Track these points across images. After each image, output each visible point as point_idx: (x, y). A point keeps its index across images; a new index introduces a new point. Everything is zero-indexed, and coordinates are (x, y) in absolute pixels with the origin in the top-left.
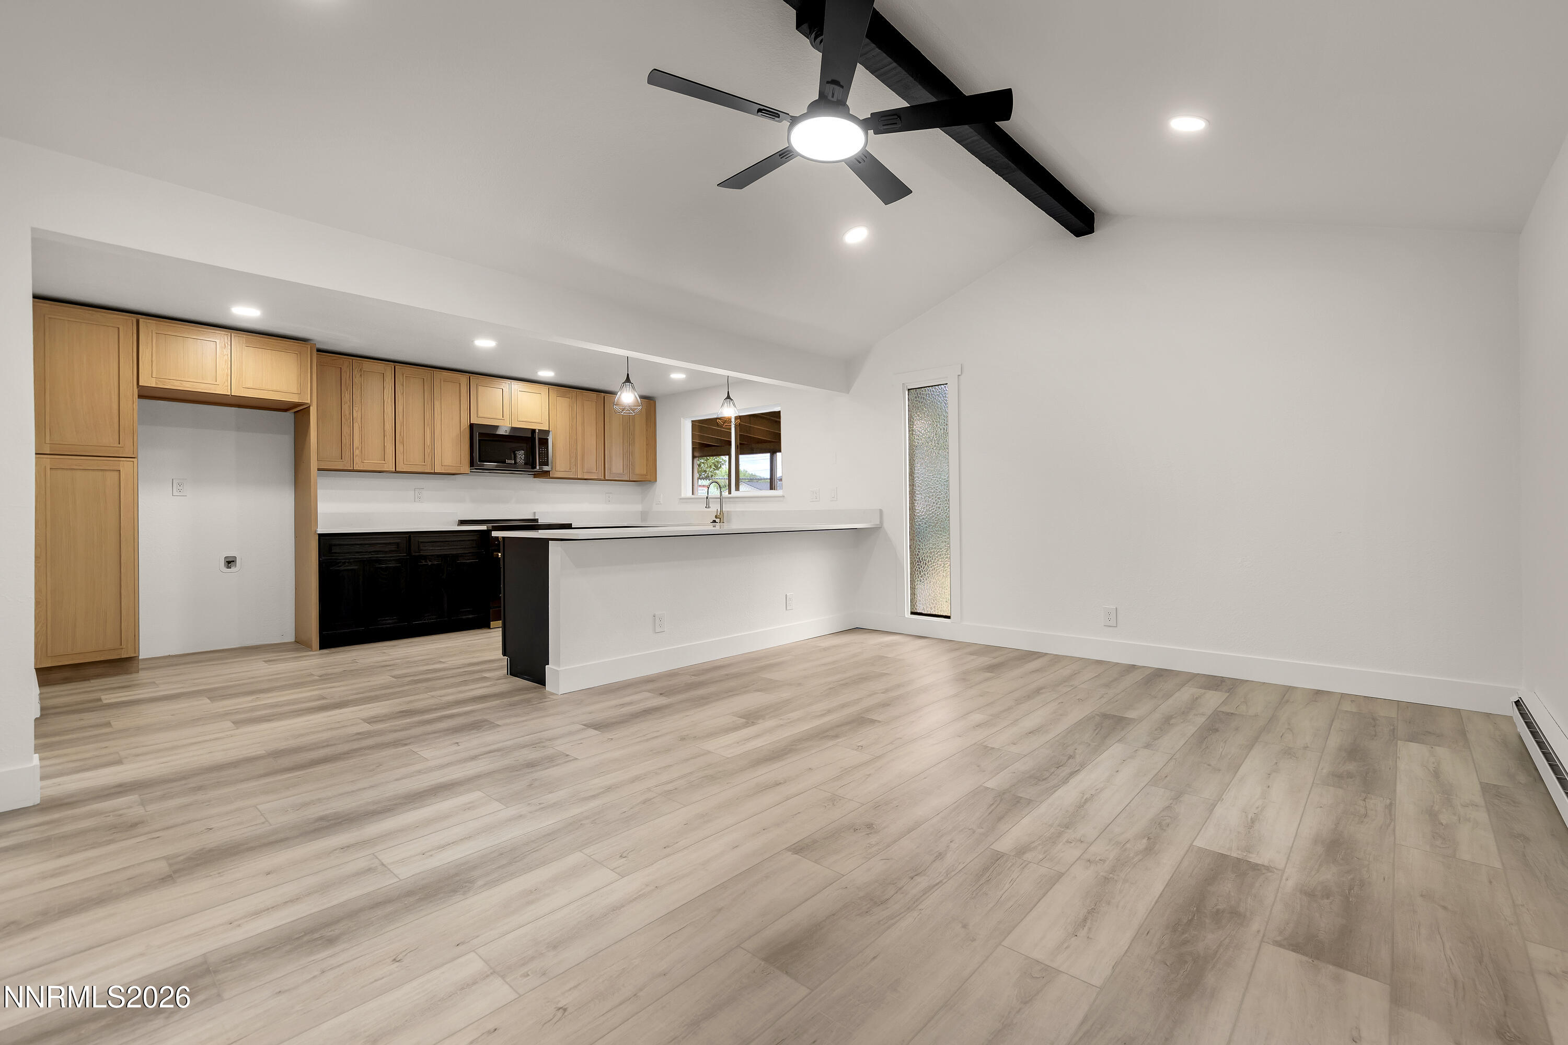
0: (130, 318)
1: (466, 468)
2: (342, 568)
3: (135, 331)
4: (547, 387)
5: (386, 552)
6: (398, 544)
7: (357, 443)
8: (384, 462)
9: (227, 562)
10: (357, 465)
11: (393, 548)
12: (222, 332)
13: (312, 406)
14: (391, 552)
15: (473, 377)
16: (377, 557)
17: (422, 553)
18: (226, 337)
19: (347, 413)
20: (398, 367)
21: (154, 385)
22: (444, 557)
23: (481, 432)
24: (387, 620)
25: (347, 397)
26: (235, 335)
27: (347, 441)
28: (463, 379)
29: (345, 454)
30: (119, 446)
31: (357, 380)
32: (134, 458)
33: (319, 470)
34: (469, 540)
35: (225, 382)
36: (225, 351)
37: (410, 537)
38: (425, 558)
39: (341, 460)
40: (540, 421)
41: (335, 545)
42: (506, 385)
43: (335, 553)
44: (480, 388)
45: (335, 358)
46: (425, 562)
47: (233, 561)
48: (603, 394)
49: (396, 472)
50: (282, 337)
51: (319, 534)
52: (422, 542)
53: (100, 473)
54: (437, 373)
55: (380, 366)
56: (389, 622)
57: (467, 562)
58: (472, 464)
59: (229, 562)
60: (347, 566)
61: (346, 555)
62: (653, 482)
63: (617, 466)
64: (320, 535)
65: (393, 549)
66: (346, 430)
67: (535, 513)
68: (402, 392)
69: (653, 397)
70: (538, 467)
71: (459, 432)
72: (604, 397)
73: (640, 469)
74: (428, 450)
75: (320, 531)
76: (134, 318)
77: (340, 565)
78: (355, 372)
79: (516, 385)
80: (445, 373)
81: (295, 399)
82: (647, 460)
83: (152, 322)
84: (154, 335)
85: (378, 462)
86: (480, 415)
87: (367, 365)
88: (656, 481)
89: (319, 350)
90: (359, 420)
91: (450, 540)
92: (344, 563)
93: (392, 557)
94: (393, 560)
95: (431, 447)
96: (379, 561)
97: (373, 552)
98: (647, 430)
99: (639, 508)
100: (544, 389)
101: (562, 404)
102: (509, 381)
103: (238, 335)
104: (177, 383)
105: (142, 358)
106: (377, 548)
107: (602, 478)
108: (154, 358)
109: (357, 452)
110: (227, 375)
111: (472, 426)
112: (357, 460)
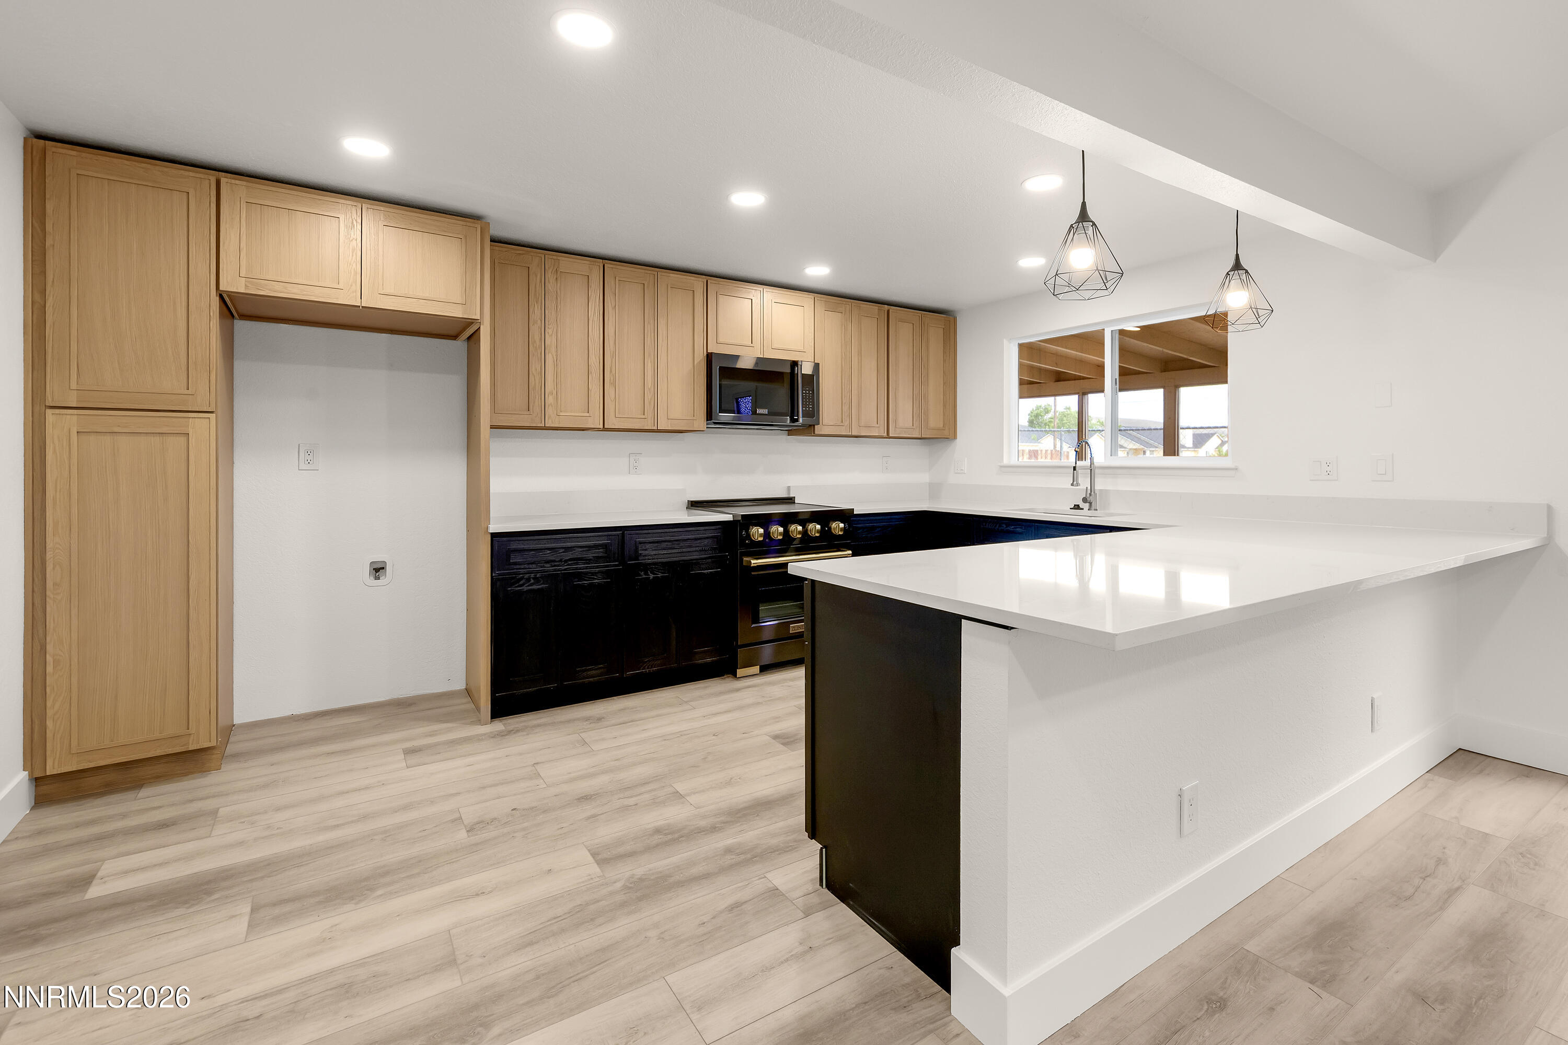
0: (206, 176)
1: (700, 422)
2: (525, 588)
3: (214, 199)
4: (812, 296)
5: (588, 561)
6: (605, 546)
7: (550, 386)
8: (588, 415)
9: (374, 569)
10: (550, 421)
11: (600, 552)
12: (348, 202)
13: (483, 324)
14: (597, 559)
15: (712, 281)
16: (577, 569)
17: (642, 560)
18: (354, 209)
19: (537, 338)
20: (609, 265)
21: (242, 290)
22: (668, 566)
23: (721, 366)
24: (590, 670)
25: (536, 313)
26: (369, 206)
27: (537, 381)
28: (698, 283)
29: (534, 403)
30: (187, 392)
31: (550, 286)
32: (212, 412)
33: (492, 427)
34: (707, 538)
35: (351, 286)
36: (352, 234)
37: (623, 534)
38: (646, 567)
39: (528, 413)
40: (801, 349)
41: (515, 551)
42: (755, 293)
43: (515, 564)
44: (721, 298)
45: (521, 252)
46: (645, 574)
47: (383, 568)
48: (886, 306)
49: (605, 429)
50: (437, 212)
51: (492, 534)
52: (640, 543)
53: (157, 439)
54: (664, 276)
55: (582, 265)
56: (593, 674)
57: (704, 573)
58: (709, 416)
59: (377, 570)
60: (532, 585)
61: (531, 566)
62: (952, 439)
63: (904, 417)
64: (494, 535)
65: (600, 555)
66: (535, 366)
67: (789, 488)
68: (613, 305)
69: (952, 311)
70: (801, 420)
71: (691, 366)
72: (888, 311)
73: (935, 421)
74: (648, 396)
75: (494, 528)
76: (212, 177)
77: (521, 582)
78: (549, 274)
79: (770, 295)
80: (674, 276)
81: (457, 312)
82: (944, 406)
83: (241, 185)
84: (244, 205)
85: (577, 415)
86: (721, 340)
87: (566, 262)
88: (955, 437)
89: (494, 240)
90: (553, 350)
91: (680, 538)
92: (528, 580)
93: (597, 567)
94: (599, 572)
95: (652, 389)
96: (579, 576)
97: (571, 560)
98: (944, 361)
99: (924, 478)
100: (808, 299)
101: (832, 321)
102: (760, 288)
103: (372, 207)
104: (278, 286)
105: (224, 243)
106: (577, 554)
107: (885, 435)
108: (243, 245)
109: (550, 400)
110: (356, 273)
111: (710, 357)
112: (549, 411)
